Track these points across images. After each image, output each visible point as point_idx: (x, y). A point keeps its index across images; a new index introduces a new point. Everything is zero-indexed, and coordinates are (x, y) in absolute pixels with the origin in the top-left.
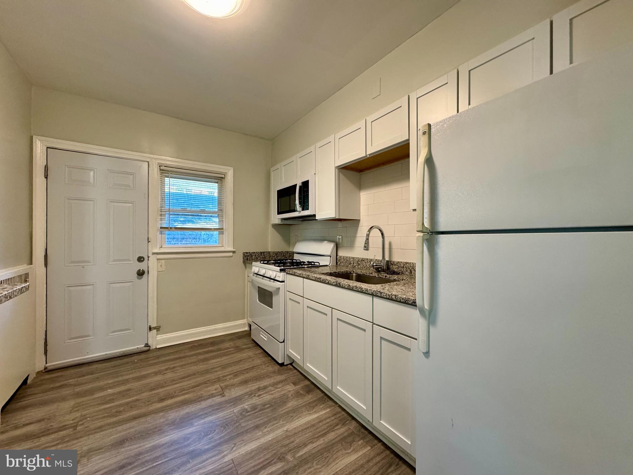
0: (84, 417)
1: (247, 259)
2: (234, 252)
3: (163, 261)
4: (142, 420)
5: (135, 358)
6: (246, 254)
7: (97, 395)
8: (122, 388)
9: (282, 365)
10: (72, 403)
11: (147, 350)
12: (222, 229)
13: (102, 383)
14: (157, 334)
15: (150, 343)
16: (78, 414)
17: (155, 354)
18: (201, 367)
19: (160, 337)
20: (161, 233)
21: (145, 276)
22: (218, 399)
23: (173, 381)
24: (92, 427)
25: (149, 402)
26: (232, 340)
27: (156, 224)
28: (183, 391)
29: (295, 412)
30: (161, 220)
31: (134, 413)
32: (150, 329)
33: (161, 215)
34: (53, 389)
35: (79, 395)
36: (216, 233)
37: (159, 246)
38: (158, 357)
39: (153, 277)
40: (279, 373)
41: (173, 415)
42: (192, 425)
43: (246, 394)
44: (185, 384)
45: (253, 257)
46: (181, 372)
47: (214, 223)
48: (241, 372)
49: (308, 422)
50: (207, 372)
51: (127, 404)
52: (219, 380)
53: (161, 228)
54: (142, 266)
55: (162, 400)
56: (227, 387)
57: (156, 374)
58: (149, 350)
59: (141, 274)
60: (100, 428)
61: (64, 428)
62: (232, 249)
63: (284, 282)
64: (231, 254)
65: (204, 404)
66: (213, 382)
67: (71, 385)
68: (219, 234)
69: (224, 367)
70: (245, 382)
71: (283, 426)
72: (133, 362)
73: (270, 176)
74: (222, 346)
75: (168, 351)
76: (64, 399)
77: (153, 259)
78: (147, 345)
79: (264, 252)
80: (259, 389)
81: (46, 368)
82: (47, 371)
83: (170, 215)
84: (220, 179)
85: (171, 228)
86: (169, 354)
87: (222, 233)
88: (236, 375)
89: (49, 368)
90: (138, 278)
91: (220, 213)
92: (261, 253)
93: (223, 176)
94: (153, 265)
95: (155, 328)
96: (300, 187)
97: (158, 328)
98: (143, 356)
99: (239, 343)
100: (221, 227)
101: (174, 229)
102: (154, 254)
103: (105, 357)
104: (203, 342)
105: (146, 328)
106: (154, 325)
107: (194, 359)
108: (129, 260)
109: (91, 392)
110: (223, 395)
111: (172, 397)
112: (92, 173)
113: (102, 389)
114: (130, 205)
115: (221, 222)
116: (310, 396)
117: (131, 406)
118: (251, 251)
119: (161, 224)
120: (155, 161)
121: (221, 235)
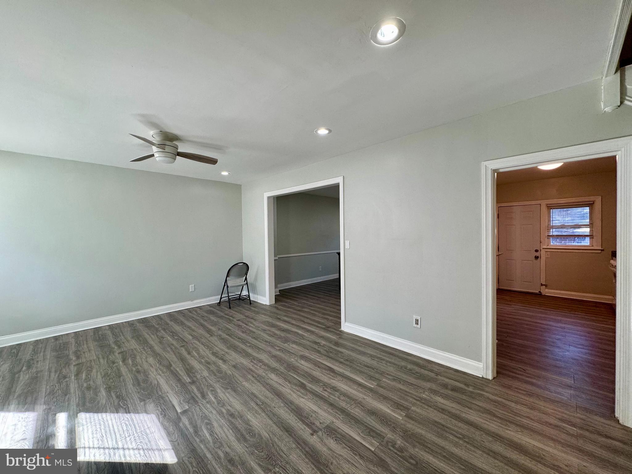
2: (603, 250)
3: (549, 252)
5: (534, 295)
11: (540, 294)
12: (592, 235)
14: (545, 288)
15: (542, 292)
17: (544, 297)
19: (547, 290)
20: (548, 238)
21: (539, 259)
23: (548, 303)
26: (596, 303)
27: (545, 233)
30: (548, 231)
32: (542, 285)
33: (548, 229)
36: (588, 238)
37: (546, 245)
39: (543, 259)
46: (553, 303)
47: (586, 232)
53: (548, 236)
54: (537, 254)
59: (537, 258)
62: (600, 248)
64: (600, 251)
69: (579, 308)
72: (532, 296)
75: (551, 297)
77: (543, 252)
78: (540, 292)
83: (554, 228)
84: (591, 205)
85: (553, 236)
87: (593, 238)
90: (536, 260)
91: (591, 225)
93: (593, 203)
94: (543, 254)
95: (544, 285)
97: (546, 286)
98: (538, 296)
99: (600, 306)
100: (591, 234)
102: (543, 248)
103: (520, 291)
104: (575, 300)
105: (539, 285)
106: (544, 283)
108: (530, 251)
112: (514, 213)
114: (531, 226)
115: (592, 230)
119: (548, 234)
120: (544, 203)
121: (591, 239)
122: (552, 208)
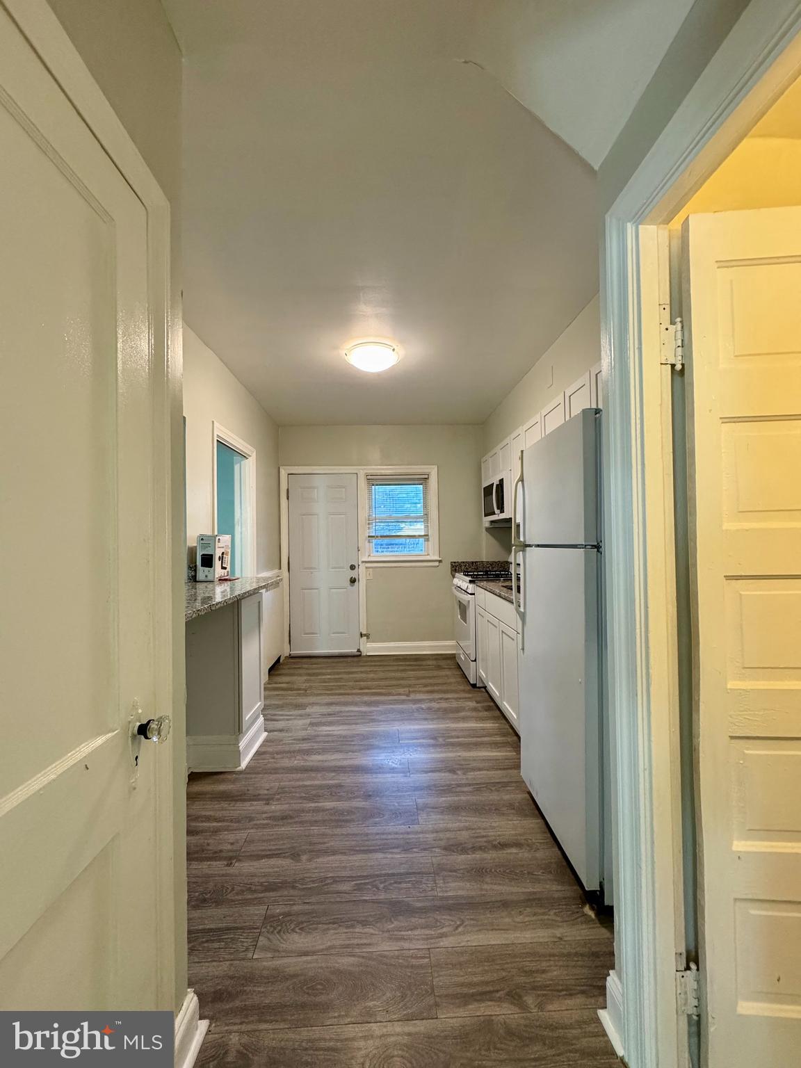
0: (311, 687)
1: (456, 570)
2: (440, 561)
3: (371, 570)
4: (347, 696)
5: (349, 659)
6: (454, 564)
7: (319, 677)
8: (337, 676)
9: (474, 686)
10: (305, 678)
11: (358, 656)
12: (427, 535)
13: (324, 671)
14: (367, 642)
15: (361, 649)
16: (308, 685)
17: (364, 659)
18: (399, 675)
19: (370, 645)
20: (369, 542)
21: (356, 583)
22: (403, 697)
23: (373, 680)
24: (316, 692)
25: (353, 688)
26: (436, 659)
27: (365, 532)
28: (379, 687)
29: (464, 719)
30: (369, 528)
31: (342, 691)
32: (362, 635)
33: (369, 524)
34: (295, 668)
35: (309, 675)
36: (422, 540)
37: (367, 554)
38: (367, 662)
39: (362, 584)
40: (469, 692)
41: (366, 698)
42: (378, 707)
43: (428, 699)
44: (382, 683)
45: (463, 567)
46: (381, 675)
47: (419, 529)
48: (431, 685)
49: (471, 727)
50: (403, 679)
51: (337, 686)
52: (410, 686)
53: (369, 536)
54: (353, 574)
55: (361, 689)
56: (413, 692)
57: (362, 672)
58: (360, 655)
59: (353, 581)
60: (321, 694)
61: (300, 689)
62: (437, 558)
63: (474, 594)
64: (437, 564)
65: (391, 698)
66: (404, 687)
67: (304, 668)
68: (425, 541)
69: (418, 678)
70: (432, 692)
71: (447, 723)
72: (347, 662)
73: (480, 468)
74: (424, 663)
75: (376, 659)
76: (300, 675)
77: (362, 569)
78: (359, 651)
79: (476, 562)
80: (441, 699)
81: (290, 655)
82: (291, 657)
83: (376, 522)
84: (424, 480)
85: (377, 537)
86: (375, 661)
87: (428, 540)
88: (426, 686)
89: (292, 655)
90: (352, 586)
91: (426, 518)
92: (473, 562)
93: (426, 476)
94: (362, 573)
95: (365, 635)
96: (497, 485)
97: (367, 636)
98: (356, 659)
99: (442, 663)
100: (426, 534)
101: (379, 538)
102: (363, 562)
103: (327, 655)
104: (408, 657)
105: (359, 635)
106: (364, 632)
107: (396, 668)
108: (343, 568)
109: (317, 674)
110: (408, 696)
111: (369, 689)
112: (316, 490)
113: (324, 674)
114: (343, 516)
115: (427, 527)
116: (486, 713)
117: (340, 687)
118: (460, 561)
119: (369, 533)
120: (362, 471)
121: (426, 542)
122: (375, 483)
